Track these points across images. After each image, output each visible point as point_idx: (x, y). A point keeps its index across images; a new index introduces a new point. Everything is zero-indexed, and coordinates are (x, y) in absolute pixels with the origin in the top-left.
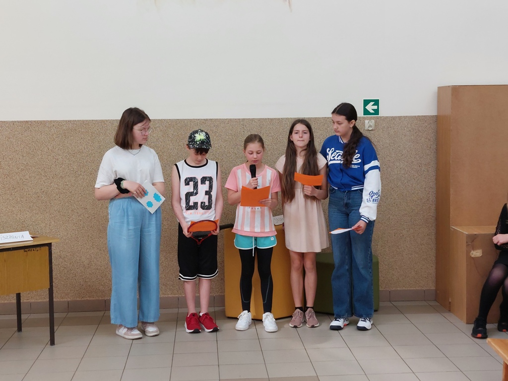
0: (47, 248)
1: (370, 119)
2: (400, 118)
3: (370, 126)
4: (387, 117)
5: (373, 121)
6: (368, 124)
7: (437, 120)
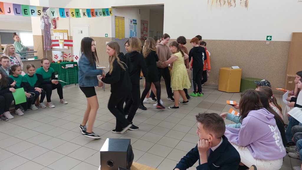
1: (268, 41)
2: (278, 41)
3: (268, 44)
4: (274, 41)
5: (269, 42)
6: (268, 43)
7: (289, 42)
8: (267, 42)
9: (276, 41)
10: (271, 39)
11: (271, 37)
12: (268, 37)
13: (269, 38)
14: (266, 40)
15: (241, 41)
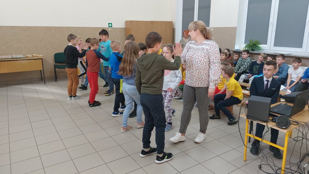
0: (41, 60)
6: (110, 29)
7: (125, 29)
9: (115, 28)
10: (112, 26)
11: (111, 24)
12: (109, 24)
14: (108, 27)
15: (88, 28)
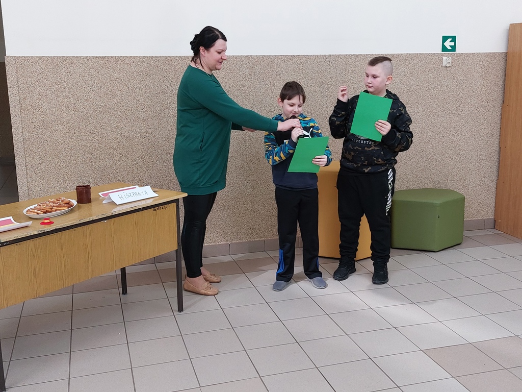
1: (448, 55)
2: (474, 54)
4: (462, 54)
5: (450, 58)
7: (507, 56)
8: (444, 58)
11: (454, 39)
13: (448, 44)
